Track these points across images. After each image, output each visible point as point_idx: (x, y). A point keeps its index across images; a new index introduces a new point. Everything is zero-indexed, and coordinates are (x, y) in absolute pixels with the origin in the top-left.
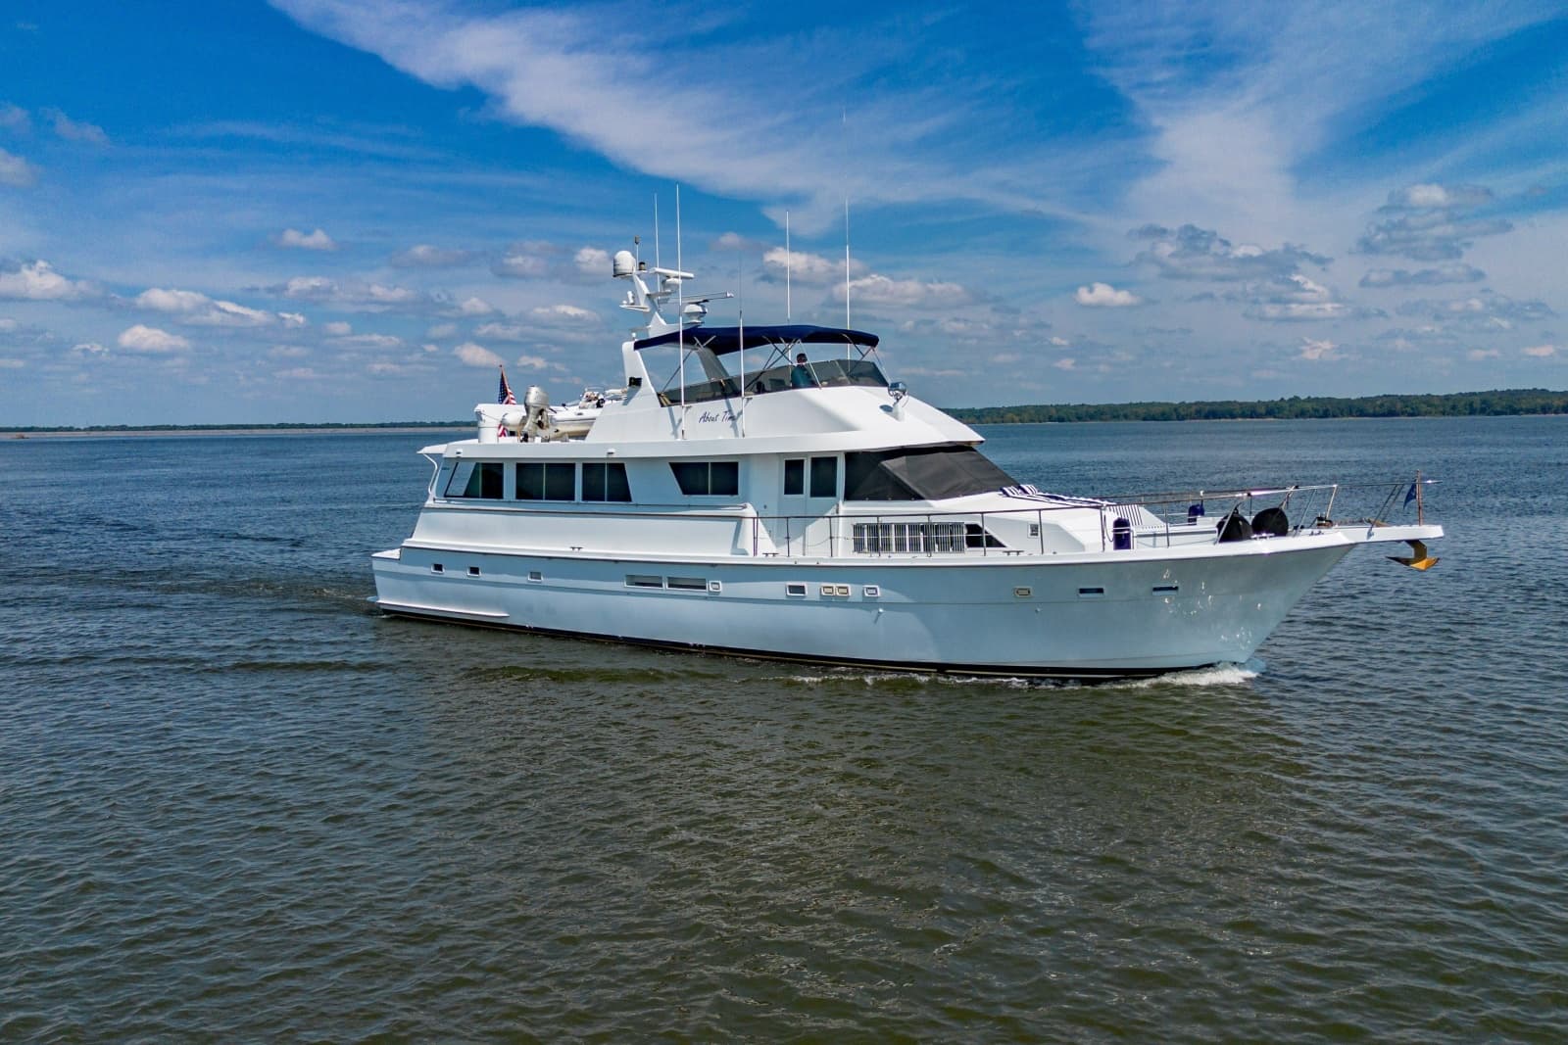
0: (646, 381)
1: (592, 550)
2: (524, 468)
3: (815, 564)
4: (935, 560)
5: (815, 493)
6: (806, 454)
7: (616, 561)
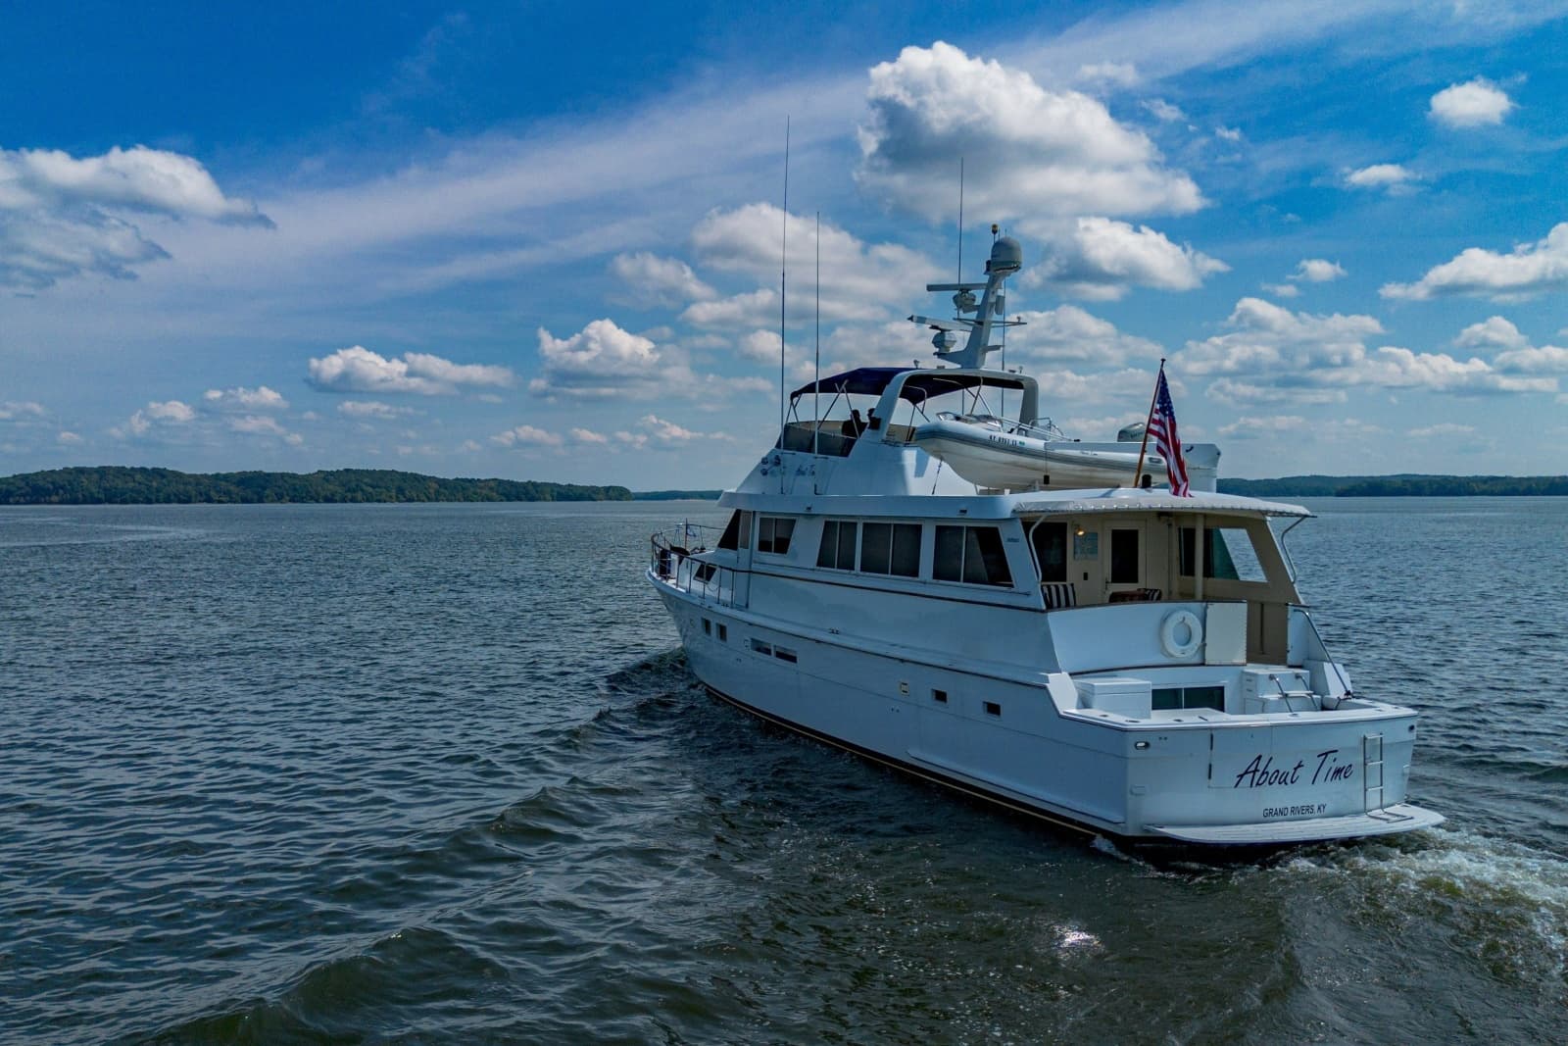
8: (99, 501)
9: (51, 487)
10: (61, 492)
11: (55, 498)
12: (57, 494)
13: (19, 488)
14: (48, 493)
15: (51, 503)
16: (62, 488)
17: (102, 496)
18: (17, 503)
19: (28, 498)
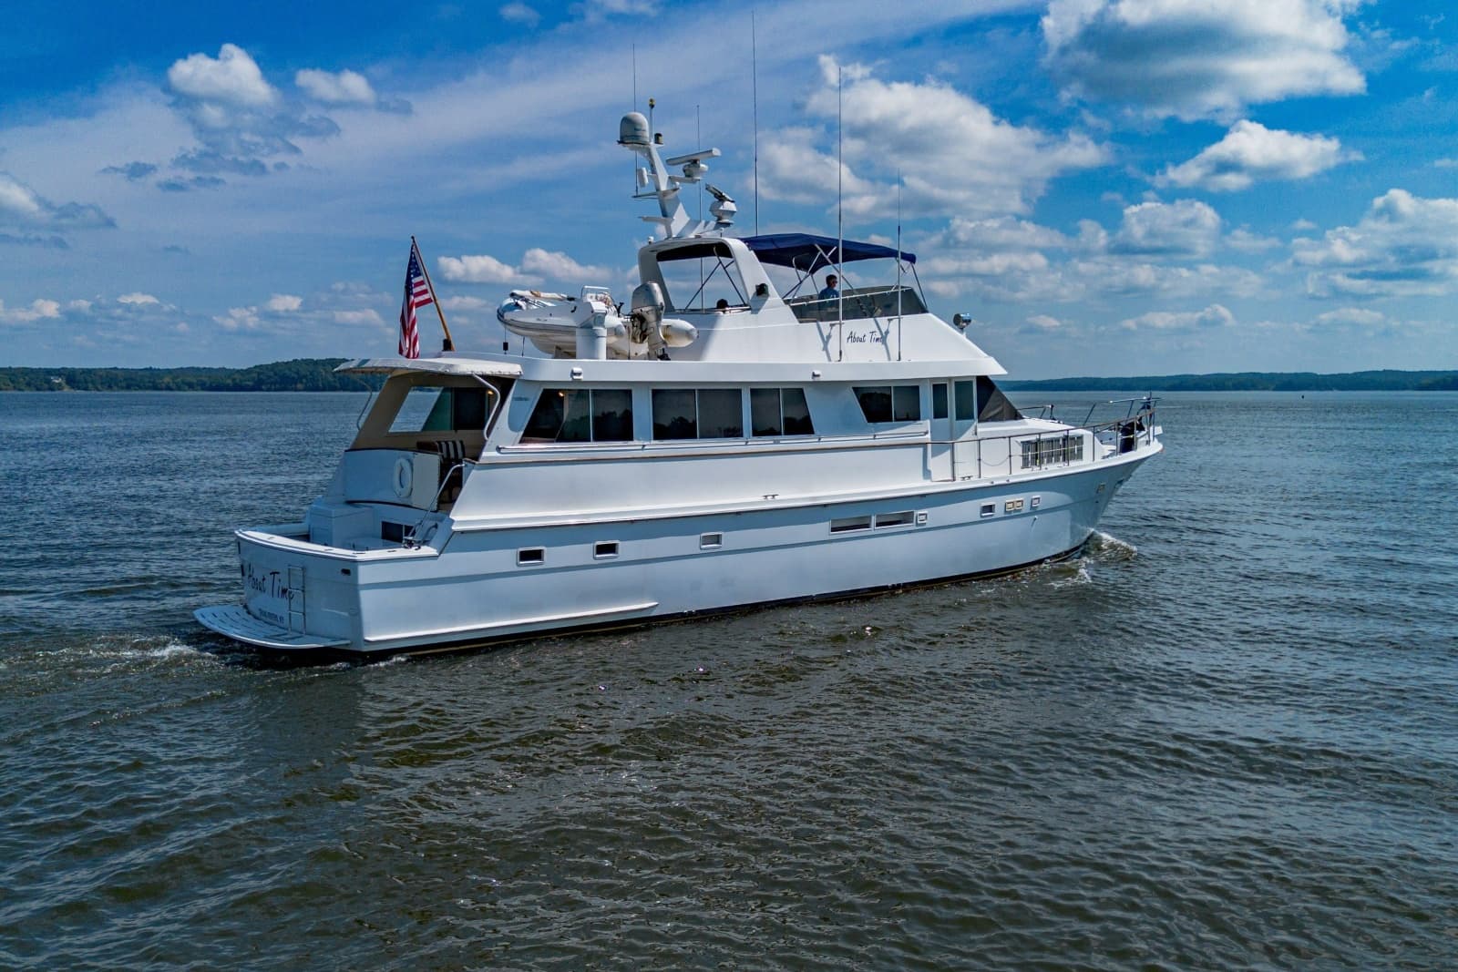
0: (771, 289)
1: (790, 496)
2: (660, 394)
3: (1004, 482)
4: (1073, 468)
5: (959, 418)
6: (950, 379)
7: (825, 505)
8: (334, 389)
9: (296, 376)
10: (304, 380)
11: (299, 386)
12: (301, 382)
13: (269, 377)
14: (294, 381)
15: (296, 390)
16: (305, 377)
17: (338, 385)
18: (269, 390)
19: (277, 386)
